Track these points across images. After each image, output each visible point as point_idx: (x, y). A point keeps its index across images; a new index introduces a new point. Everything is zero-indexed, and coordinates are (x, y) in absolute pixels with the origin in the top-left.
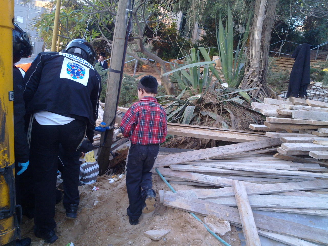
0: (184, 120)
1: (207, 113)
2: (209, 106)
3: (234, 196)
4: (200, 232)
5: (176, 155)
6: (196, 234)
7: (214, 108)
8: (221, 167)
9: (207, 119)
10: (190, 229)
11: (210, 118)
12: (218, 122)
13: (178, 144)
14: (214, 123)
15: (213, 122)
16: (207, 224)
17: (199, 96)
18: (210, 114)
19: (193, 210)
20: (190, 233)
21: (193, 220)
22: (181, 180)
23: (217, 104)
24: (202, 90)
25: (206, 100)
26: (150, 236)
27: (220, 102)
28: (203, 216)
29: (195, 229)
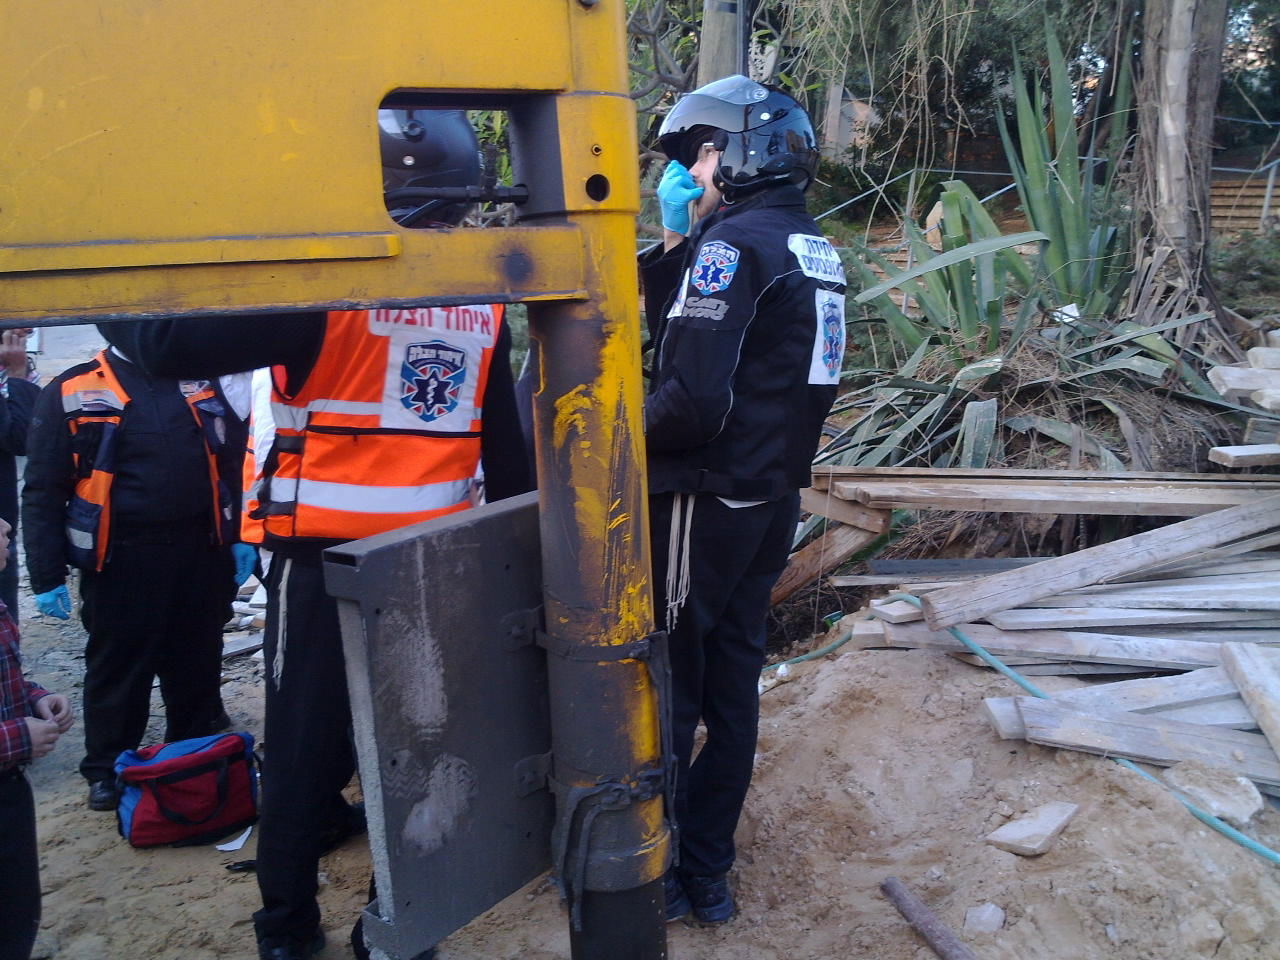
0: (967, 455)
1: (1029, 420)
2: (1033, 394)
3: (1239, 696)
4: (1165, 817)
5: (1011, 578)
6: (1152, 826)
7: (1053, 402)
8: (1161, 602)
9: (1034, 444)
10: (1127, 811)
11: (1043, 438)
12: (1081, 452)
13: (939, 545)
14: (1063, 457)
15: (1055, 452)
16: (1185, 788)
17: (994, 363)
18: (1043, 425)
19: (1126, 749)
20: (1130, 824)
21: (1136, 781)
22: (1039, 661)
23: (1064, 387)
24: (998, 340)
25: (1021, 374)
26: (1009, 845)
27: (1075, 376)
28: (1158, 766)
29: (1144, 810)
